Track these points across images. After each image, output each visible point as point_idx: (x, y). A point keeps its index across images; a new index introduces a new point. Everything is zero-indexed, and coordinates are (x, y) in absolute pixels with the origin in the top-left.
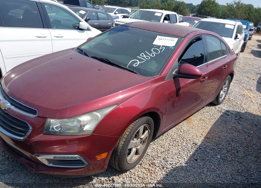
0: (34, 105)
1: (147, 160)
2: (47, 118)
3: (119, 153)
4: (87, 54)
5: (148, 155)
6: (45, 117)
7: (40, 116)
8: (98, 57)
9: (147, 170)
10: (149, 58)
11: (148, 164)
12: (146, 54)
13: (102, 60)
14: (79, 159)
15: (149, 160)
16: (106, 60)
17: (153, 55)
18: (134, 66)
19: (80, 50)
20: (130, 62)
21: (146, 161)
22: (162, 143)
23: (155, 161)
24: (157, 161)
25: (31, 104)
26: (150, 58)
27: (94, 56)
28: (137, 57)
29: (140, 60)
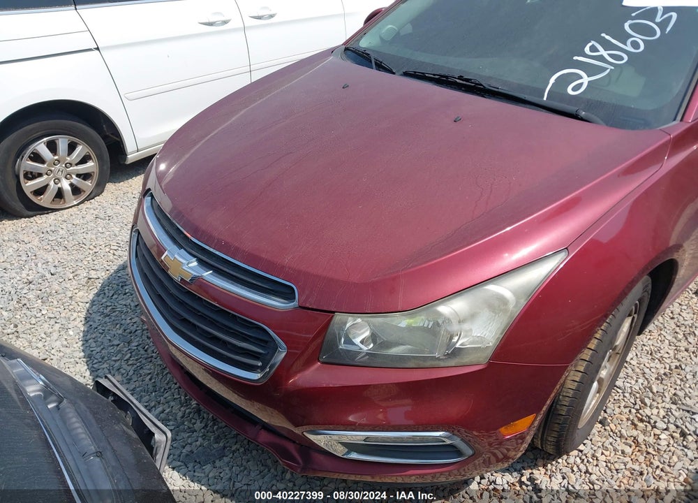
0: (283, 267)
1: (619, 407)
2: (334, 312)
3: (565, 409)
4: (386, 63)
5: (618, 390)
6: (325, 309)
7: (308, 305)
8: (429, 71)
9: (630, 441)
10: (621, 58)
11: (628, 419)
12: (607, 46)
13: (443, 81)
14: (448, 442)
15: (625, 407)
16: (458, 81)
17: (635, 44)
18: (570, 91)
19: (354, 52)
20: (552, 80)
21: (617, 410)
22: (651, 343)
23: (648, 411)
24: (655, 411)
25: (271, 266)
26: (626, 58)
27: (411, 70)
28: (575, 58)
29: (590, 70)
